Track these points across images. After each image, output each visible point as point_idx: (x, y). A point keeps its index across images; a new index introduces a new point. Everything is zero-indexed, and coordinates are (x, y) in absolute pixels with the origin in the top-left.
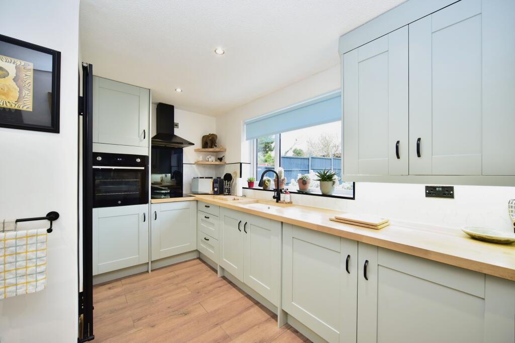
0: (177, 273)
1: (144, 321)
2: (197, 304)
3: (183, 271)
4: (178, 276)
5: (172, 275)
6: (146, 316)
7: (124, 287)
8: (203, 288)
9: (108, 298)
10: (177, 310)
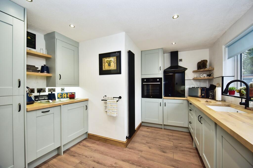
0: (174, 134)
1: (149, 144)
2: (172, 152)
3: (177, 135)
4: (173, 136)
5: (171, 134)
6: (150, 143)
7: (152, 130)
8: (181, 147)
9: (145, 131)
10: (162, 148)
